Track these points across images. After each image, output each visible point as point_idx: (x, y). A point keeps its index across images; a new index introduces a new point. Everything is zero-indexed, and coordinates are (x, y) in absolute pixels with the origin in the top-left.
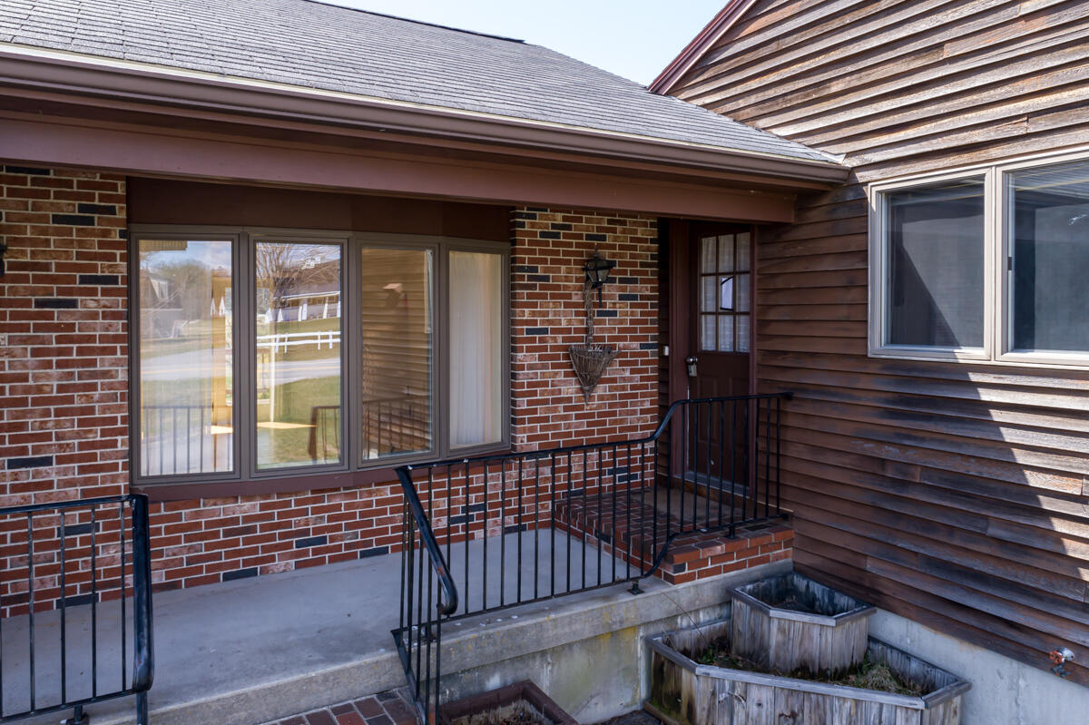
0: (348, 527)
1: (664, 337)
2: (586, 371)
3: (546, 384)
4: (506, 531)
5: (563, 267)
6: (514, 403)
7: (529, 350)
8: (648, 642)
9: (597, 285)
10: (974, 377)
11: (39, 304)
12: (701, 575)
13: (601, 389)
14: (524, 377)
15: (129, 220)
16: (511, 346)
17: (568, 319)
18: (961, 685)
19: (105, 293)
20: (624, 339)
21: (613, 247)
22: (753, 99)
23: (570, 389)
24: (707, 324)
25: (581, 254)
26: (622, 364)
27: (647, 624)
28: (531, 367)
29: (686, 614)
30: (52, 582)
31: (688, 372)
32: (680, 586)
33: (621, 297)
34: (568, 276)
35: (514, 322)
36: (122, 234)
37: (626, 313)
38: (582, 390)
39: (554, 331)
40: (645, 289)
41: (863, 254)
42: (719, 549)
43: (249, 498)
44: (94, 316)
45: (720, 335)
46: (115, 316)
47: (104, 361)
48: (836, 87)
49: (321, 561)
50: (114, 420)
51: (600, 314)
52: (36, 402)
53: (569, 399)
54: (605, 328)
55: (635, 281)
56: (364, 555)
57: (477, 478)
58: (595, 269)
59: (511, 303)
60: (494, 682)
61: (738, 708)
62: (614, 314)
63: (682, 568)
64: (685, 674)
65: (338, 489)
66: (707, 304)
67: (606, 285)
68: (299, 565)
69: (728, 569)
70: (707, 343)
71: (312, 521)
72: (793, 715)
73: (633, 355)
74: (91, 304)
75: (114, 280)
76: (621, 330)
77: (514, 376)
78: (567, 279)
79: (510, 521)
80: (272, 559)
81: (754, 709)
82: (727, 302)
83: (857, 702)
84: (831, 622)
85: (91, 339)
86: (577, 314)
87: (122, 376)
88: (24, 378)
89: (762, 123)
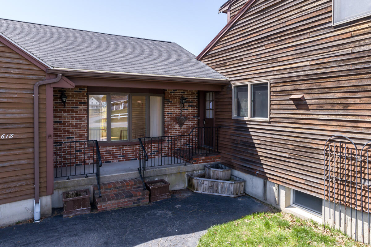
0: (129, 154)
1: (199, 115)
2: (181, 123)
3: (171, 125)
4: (162, 157)
5: (175, 99)
6: (164, 129)
7: (168, 117)
8: (188, 175)
9: (183, 103)
10: (247, 123)
11: (72, 108)
12: (199, 163)
13: (184, 126)
14: (166, 123)
15: (88, 91)
16: (164, 116)
17: (176, 111)
18: (244, 181)
19: (83, 105)
20: (190, 115)
21: (187, 95)
22: (215, 64)
23: (177, 126)
24: (207, 112)
25: (179, 96)
26: (189, 121)
27: (187, 172)
28: (168, 121)
29: (196, 170)
30: (74, 161)
31: (204, 123)
32: (195, 165)
33: (189, 106)
34: (176, 101)
35: (164, 111)
36: (87, 94)
37: (190, 109)
38: (179, 127)
39: (173, 113)
40: (195, 104)
41: (231, 98)
42: (203, 158)
43: (109, 146)
44: (81, 110)
45: (210, 115)
46: (85, 110)
47: (83, 119)
48: (228, 64)
49: (124, 160)
50: (85, 130)
51: (184, 110)
52: (71, 126)
53: (177, 128)
54: (185, 113)
55: (192, 102)
56: (132, 160)
57: (157, 145)
58: (183, 100)
59: (163, 107)
60: (156, 179)
61: (202, 185)
62: (187, 110)
63: (195, 161)
64: (193, 180)
65: (127, 146)
66: (207, 108)
67: (185, 103)
68: (119, 161)
69: (205, 162)
70: (207, 116)
71: (122, 152)
72: (212, 186)
73: (191, 119)
74: (81, 108)
75: (85, 103)
76: (189, 113)
77: (164, 123)
78: (176, 102)
79: (163, 154)
80: (114, 159)
81: (205, 185)
82: (211, 107)
83: (223, 183)
84: (222, 170)
85: (81, 114)
86: (178, 110)
87: (86, 122)
88: (69, 122)
89: (216, 69)
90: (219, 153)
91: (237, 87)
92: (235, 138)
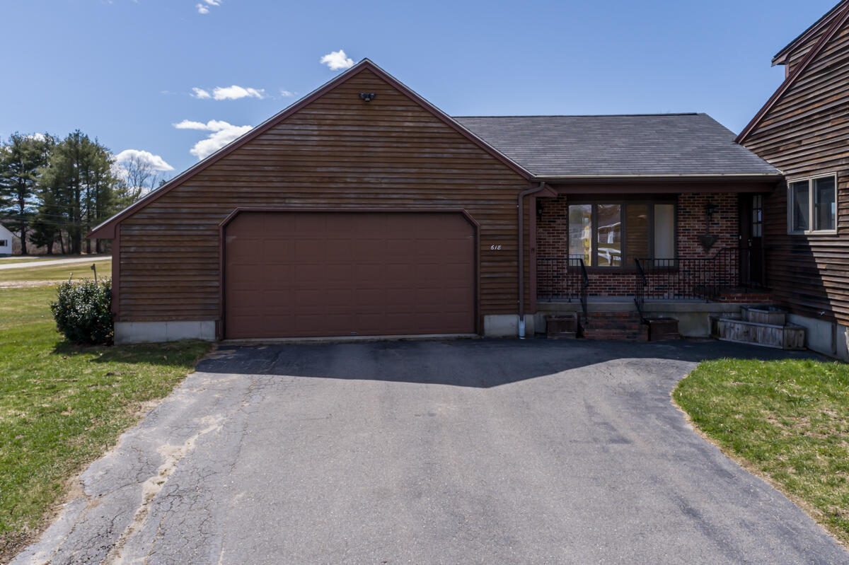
0: (623, 286)
1: (740, 233)
2: (706, 243)
3: (690, 247)
4: (675, 295)
5: (697, 208)
6: (678, 253)
7: (683, 236)
8: (711, 317)
9: (710, 214)
10: (809, 239)
11: (549, 222)
12: (732, 302)
13: (712, 251)
14: (681, 245)
15: (568, 200)
16: (677, 234)
17: (698, 226)
18: (806, 330)
19: (562, 219)
20: (723, 233)
21: (718, 200)
22: (763, 149)
23: (700, 250)
24: (755, 226)
25: (703, 203)
26: (722, 242)
27: (710, 312)
28: (684, 242)
29: (725, 313)
30: (550, 289)
31: (748, 244)
32: (723, 304)
33: (721, 218)
34: (699, 211)
35: (678, 227)
36: (566, 204)
37: (724, 224)
38: (704, 250)
39: (693, 230)
40: (733, 215)
41: (786, 202)
42: (739, 295)
43: (595, 274)
44: (559, 224)
45: (758, 231)
46: (564, 224)
47: (562, 236)
48: (781, 149)
49: (615, 295)
50: (563, 251)
51: (712, 224)
52: (548, 245)
53: (699, 253)
54: (715, 229)
55: (727, 212)
56: (628, 295)
57: (666, 277)
58: (710, 209)
59: (677, 220)
60: (661, 317)
61: (732, 330)
62: (718, 224)
63: (724, 298)
64: (719, 323)
65: (619, 274)
66: (755, 220)
67: (715, 214)
68: (609, 295)
69: (743, 302)
70: (755, 234)
71: (612, 283)
72: (748, 332)
73: (727, 239)
74: (558, 221)
75: (564, 216)
76: (721, 230)
77: (678, 244)
78: (699, 212)
79: (676, 292)
80: (601, 292)
81: (736, 330)
82: (760, 220)
83: (766, 327)
84: (767, 312)
85: (559, 230)
86: (703, 224)
87: (566, 239)
88: (545, 239)
89: (765, 158)
90: (770, 290)
91: (795, 184)
92: (792, 264)
